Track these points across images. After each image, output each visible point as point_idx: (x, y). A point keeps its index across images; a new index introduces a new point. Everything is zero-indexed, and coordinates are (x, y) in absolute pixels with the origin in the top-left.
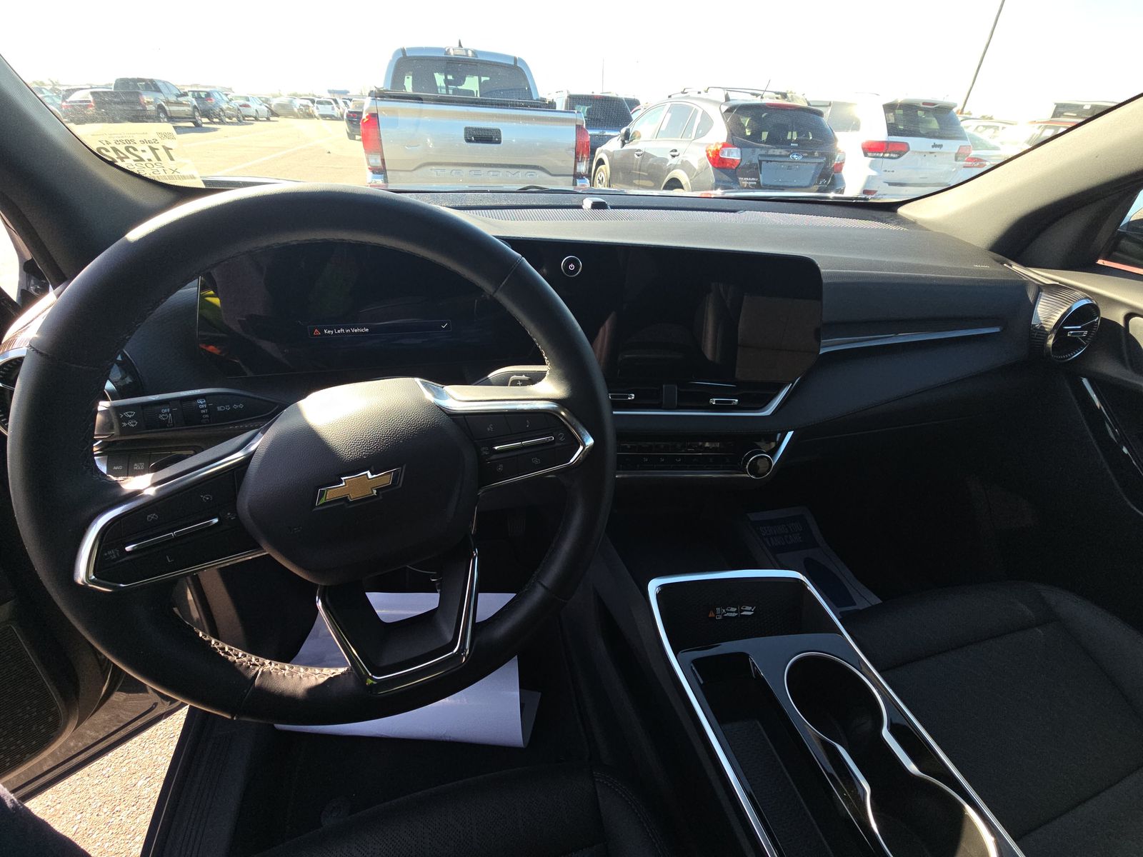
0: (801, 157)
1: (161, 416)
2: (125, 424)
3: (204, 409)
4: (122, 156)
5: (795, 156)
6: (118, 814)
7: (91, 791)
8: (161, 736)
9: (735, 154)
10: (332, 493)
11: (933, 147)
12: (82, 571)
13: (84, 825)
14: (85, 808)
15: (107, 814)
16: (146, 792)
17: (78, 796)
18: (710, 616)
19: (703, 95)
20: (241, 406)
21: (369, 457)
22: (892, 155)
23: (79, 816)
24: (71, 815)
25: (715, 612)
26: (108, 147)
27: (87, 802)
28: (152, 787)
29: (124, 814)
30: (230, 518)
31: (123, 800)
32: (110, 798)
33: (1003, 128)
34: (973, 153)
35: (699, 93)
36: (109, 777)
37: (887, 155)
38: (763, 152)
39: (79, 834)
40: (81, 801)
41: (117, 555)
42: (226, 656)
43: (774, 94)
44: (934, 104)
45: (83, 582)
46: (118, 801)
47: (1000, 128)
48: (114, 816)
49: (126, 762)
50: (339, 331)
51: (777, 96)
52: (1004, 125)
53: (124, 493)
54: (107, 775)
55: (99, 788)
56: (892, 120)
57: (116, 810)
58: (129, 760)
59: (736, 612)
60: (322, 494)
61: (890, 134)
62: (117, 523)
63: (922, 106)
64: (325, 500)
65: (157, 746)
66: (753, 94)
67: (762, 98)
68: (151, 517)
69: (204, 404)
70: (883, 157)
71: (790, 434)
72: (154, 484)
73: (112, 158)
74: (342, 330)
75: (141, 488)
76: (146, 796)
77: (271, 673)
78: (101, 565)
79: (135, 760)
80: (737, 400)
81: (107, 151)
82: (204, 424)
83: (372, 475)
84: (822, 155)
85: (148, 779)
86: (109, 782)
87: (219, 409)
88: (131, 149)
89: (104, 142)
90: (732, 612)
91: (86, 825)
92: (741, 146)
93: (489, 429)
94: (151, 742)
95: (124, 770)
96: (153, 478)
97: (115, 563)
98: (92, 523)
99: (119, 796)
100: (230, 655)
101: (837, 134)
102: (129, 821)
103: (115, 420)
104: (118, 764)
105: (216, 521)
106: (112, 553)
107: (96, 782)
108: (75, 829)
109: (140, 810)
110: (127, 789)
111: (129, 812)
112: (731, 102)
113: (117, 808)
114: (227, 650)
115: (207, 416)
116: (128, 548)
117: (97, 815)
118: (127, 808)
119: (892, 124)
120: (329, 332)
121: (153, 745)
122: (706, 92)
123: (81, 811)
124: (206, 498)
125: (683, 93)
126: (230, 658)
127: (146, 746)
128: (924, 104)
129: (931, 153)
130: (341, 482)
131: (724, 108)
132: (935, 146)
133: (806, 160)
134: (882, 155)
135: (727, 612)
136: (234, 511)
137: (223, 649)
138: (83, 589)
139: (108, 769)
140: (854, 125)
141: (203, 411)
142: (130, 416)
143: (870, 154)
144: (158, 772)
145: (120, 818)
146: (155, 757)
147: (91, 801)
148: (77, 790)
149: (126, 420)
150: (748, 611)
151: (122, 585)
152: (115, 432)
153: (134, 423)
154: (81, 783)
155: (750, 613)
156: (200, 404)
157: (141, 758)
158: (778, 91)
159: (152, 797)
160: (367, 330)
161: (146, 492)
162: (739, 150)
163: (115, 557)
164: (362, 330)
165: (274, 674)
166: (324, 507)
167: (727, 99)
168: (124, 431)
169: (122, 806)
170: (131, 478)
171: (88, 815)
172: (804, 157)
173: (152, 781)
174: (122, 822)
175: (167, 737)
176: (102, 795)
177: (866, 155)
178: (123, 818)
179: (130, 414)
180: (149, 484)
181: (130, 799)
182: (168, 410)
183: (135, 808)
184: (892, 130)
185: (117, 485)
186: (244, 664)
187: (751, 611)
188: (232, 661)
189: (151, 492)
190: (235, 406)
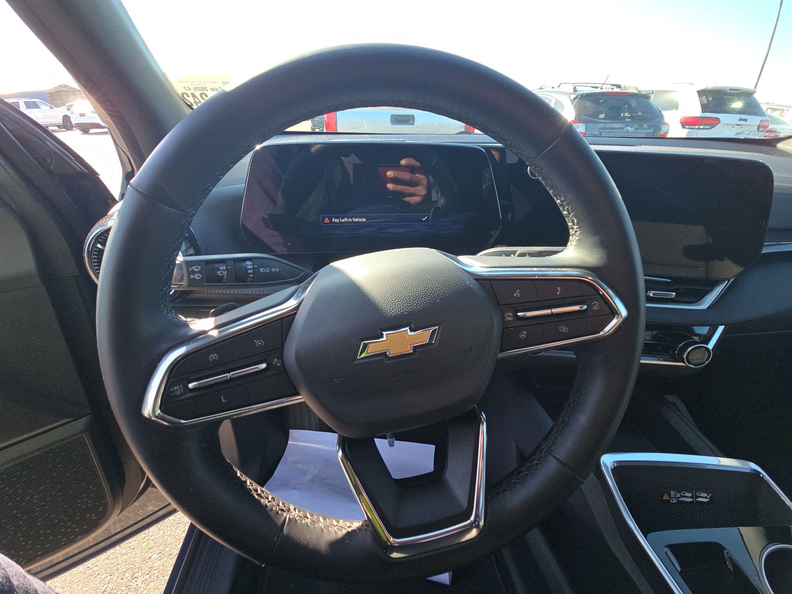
0: (633, 129)
1: (219, 273)
2: (192, 277)
3: (250, 269)
4: (197, 101)
5: (629, 128)
6: (136, 580)
7: (119, 558)
8: (172, 522)
9: (581, 128)
10: (374, 347)
11: (739, 120)
12: (150, 406)
13: (111, 586)
14: (114, 572)
15: (128, 579)
16: (157, 564)
17: (110, 561)
18: (664, 498)
19: (556, 89)
20: (277, 270)
21: (410, 313)
22: (705, 127)
23: (109, 578)
24: (103, 577)
25: (669, 495)
26: (189, 93)
27: (116, 567)
28: (161, 561)
29: (140, 580)
30: (276, 364)
31: (140, 569)
32: (132, 566)
33: (787, 110)
34: (771, 127)
35: (553, 88)
36: (133, 549)
37: (702, 127)
38: (602, 125)
39: (106, 593)
40: (112, 566)
41: (181, 391)
42: (259, 498)
43: (610, 86)
44: (738, 90)
45: (149, 415)
46: (137, 569)
47: (785, 110)
48: (133, 580)
49: (147, 539)
50: (343, 220)
51: (613, 87)
52: (788, 108)
53: (192, 333)
54: (132, 548)
55: (126, 557)
56: (705, 101)
57: (135, 576)
58: (149, 537)
59: (691, 497)
60: (365, 346)
61: (704, 111)
62: (185, 359)
63: (728, 91)
64: (367, 353)
65: (169, 529)
66: (594, 87)
67: (601, 88)
68: (213, 357)
69: (251, 265)
70: (698, 129)
71: (721, 329)
72: (217, 327)
73: (190, 103)
74: (346, 219)
75: (207, 330)
76: (157, 568)
77: (296, 520)
78: (167, 401)
79: (153, 538)
80: (674, 294)
81: (188, 96)
82: (249, 282)
83: (411, 332)
84: (650, 127)
85: (160, 554)
86: (134, 553)
87: (261, 270)
88: (204, 96)
89: (187, 89)
90: (688, 497)
91: (112, 585)
92: (586, 122)
93: (515, 295)
94: (165, 525)
95: (144, 545)
96: (215, 321)
97: (179, 399)
98: (163, 359)
99: (138, 565)
100: (262, 497)
101: (663, 112)
102: (143, 587)
103: (185, 272)
104: (141, 539)
105: (264, 366)
106: (177, 389)
107: (125, 552)
108: (104, 588)
109: (151, 579)
110: (144, 561)
111: (144, 579)
112: (578, 92)
113: (136, 575)
114: (259, 492)
115: (252, 276)
116: (191, 386)
117: (122, 579)
118: (143, 576)
119: (705, 104)
120: (336, 220)
121: (165, 528)
122: (559, 87)
123: (111, 574)
124: (258, 343)
125: (540, 89)
126: (262, 500)
127: (161, 528)
128: (730, 90)
129: (738, 125)
130: (382, 336)
131: (573, 97)
132: (740, 120)
133: (635, 131)
134: (697, 127)
135: (682, 496)
136: (281, 357)
137: (256, 490)
138: (148, 420)
139: (134, 542)
140: (674, 106)
141: (250, 271)
142: (197, 270)
143: (687, 127)
144: (167, 549)
145: (137, 583)
146: (166, 538)
147: (119, 566)
148: (110, 557)
149: (193, 272)
150: (704, 498)
151: (183, 421)
152: (185, 283)
153: (199, 277)
154: (114, 551)
155: (706, 500)
156: (248, 265)
157: (157, 537)
158: (613, 83)
159: (160, 569)
160: (364, 220)
161: (210, 333)
162: (584, 125)
163: (179, 393)
164: (360, 220)
165: (298, 521)
166: (365, 361)
167: (575, 90)
168: (191, 282)
169: (140, 574)
170: (196, 320)
171: (115, 578)
172: (635, 129)
173: (162, 556)
174: (138, 586)
175: (176, 522)
176: (126, 563)
177: (683, 127)
178: (139, 584)
179: (196, 268)
180: (213, 326)
181: (146, 569)
182: (225, 268)
183: (148, 576)
184: (705, 108)
185: (186, 325)
186: (274, 508)
187: (706, 498)
188: (264, 504)
189: (215, 333)
190: (273, 270)
